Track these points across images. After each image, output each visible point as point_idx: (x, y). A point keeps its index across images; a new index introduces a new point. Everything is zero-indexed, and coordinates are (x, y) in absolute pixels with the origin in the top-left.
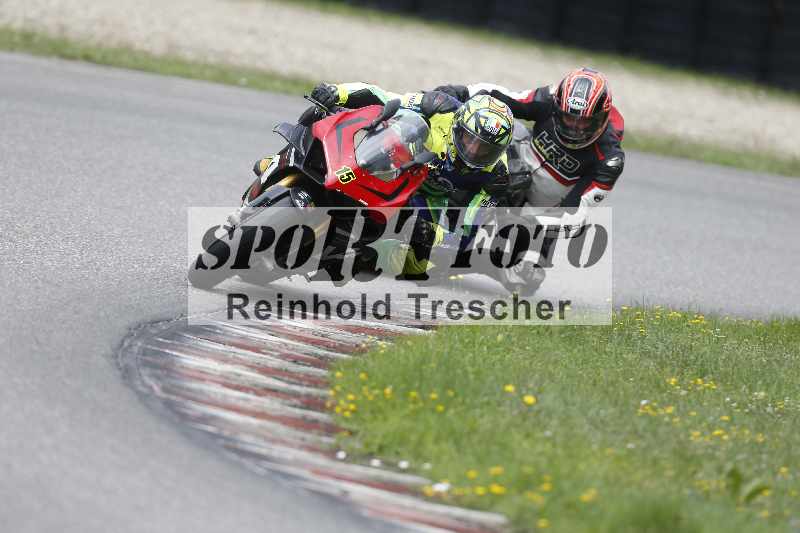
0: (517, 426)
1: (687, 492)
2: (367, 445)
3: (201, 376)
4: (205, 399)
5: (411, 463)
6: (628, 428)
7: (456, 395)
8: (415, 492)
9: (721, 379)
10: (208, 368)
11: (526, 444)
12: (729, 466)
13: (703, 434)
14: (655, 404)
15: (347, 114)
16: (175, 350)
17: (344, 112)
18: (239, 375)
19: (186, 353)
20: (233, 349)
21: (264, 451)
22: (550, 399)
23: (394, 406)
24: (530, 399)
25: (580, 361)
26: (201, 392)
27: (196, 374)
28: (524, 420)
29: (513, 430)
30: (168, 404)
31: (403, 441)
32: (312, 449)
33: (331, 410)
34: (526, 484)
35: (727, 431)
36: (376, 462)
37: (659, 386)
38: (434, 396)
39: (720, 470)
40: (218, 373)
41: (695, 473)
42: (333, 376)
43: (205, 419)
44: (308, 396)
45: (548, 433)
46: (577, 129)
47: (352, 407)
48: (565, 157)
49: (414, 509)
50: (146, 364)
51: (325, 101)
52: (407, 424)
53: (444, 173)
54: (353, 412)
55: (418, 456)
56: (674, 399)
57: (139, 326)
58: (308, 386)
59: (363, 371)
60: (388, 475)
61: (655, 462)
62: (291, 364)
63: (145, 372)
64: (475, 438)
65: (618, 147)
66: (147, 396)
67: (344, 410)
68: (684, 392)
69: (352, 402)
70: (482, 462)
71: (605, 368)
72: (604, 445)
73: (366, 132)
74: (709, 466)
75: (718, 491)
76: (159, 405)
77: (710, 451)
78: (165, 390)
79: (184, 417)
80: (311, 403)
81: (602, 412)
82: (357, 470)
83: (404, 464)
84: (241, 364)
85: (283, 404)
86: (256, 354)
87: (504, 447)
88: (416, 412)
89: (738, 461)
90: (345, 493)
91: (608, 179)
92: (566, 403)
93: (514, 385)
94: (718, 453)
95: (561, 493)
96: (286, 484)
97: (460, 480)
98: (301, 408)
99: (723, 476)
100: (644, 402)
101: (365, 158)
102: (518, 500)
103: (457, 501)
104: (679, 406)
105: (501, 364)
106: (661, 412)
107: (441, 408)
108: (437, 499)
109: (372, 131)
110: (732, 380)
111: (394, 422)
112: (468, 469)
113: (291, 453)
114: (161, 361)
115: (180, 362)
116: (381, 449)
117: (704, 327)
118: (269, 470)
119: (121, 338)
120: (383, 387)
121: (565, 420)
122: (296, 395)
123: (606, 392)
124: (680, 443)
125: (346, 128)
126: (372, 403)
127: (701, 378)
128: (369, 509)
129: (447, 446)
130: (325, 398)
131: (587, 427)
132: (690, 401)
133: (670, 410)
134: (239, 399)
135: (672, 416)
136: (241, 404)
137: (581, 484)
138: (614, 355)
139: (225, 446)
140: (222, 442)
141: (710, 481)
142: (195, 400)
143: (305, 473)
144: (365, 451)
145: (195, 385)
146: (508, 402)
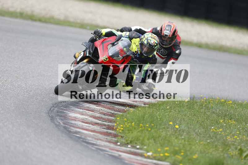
0: (173, 135)
1: (226, 155)
2: (127, 141)
3: (75, 119)
4: (76, 126)
5: (140, 146)
6: (208, 135)
7: (154, 125)
8: (141, 155)
9: (237, 120)
10: (77, 117)
11: (176, 140)
12: (239, 147)
13: (231, 138)
14: (216, 128)
15: (105, 39)
16: (67, 111)
17: (104, 39)
18: (87, 119)
19: (71, 112)
20: (85, 111)
21: (95, 143)
22: (183, 127)
23: (135, 129)
24: (177, 127)
25: (193, 115)
26: (75, 124)
27: (74, 119)
28: (175, 133)
29: (172, 136)
30: (65, 128)
31: (138, 139)
32: (110, 142)
33: (115, 130)
34: (176, 153)
35: (238, 137)
36: (129, 146)
37: (217, 122)
38: (147, 125)
39: (236, 148)
40: (81, 118)
41: (228, 149)
42: (116, 119)
43: (77, 133)
44: (108, 125)
45: (183, 137)
46: (167, 41)
47: (122, 129)
48: (162, 50)
49: (141, 160)
50: (58, 115)
51: (98, 35)
52: (139, 134)
53: (136, 58)
54: (122, 130)
55: (142, 144)
56: (222, 127)
57: (56, 103)
58: (108, 122)
59: (125, 118)
60: (133, 150)
61: (216, 146)
62: (103, 115)
63: (58, 118)
64: (160, 139)
65: (179, 47)
66: (58, 125)
67: (120, 130)
68: (225, 125)
69: (122, 127)
70: (162, 146)
71: (200, 117)
72: (200, 141)
73: (111, 45)
74: (233, 147)
75: (235, 155)
76: (62, 128)
77: (233, 143)
78: (64, 123)
79: (70, 132)
80: (109, 128)
81: (200, 131)
82: (124, 148)
83: (138, 147)
84: (88, 115)
85: (100, 128)
86: (92, 112)
87: (169, 141)
88: (142, 131)
89: (242, 146)
90: (120, 155)
91: (176, 57)
92: (189, 128)
93: (172, 122)
94: (235, 143)
95: (187, 156)
96: (101, 153)
97: (156, 152)
98: (106, 129)
99: (237, 150)
100: (212, 128)
101: (111, 53)
102: (174, 158)
103: (154, 158)
104: (223, 129)
105: (168, 116)
106: (218, 130)
107: (150, 129)
108: (148, 157)
109: (113, 44)
110: (240, 121)
111: (135, 134)
112: (158, 148)
113: (103, 143)
114: (62, 114)
115: (68, 115)
116: (131, 142)
117: (231, 104)
118: (96, 148)
119: (50, 107)
120: (132, 123)
121: (188, 133)
122: (105, 125)
123: (201, 125)
124: (224, 140)
125: (105, 44)
126: (128, 127)
127: (230, 120)
128: (127, 160)
129: (152, 141)
130: (114, 126)
131: (195, 135)
132: (227, 127)
133: (221, 130)
134: (87, 126)
135: (221, 132)
136: (87, 128)
137: (193, 153)
138: (203, 113)
139: (83, 141)
140: (81, 140)
141: (233, 152)
142: (73, 127)
143: (107, 149)
144: (126, 143)
145: (73, 122)
146: (170, 127)
